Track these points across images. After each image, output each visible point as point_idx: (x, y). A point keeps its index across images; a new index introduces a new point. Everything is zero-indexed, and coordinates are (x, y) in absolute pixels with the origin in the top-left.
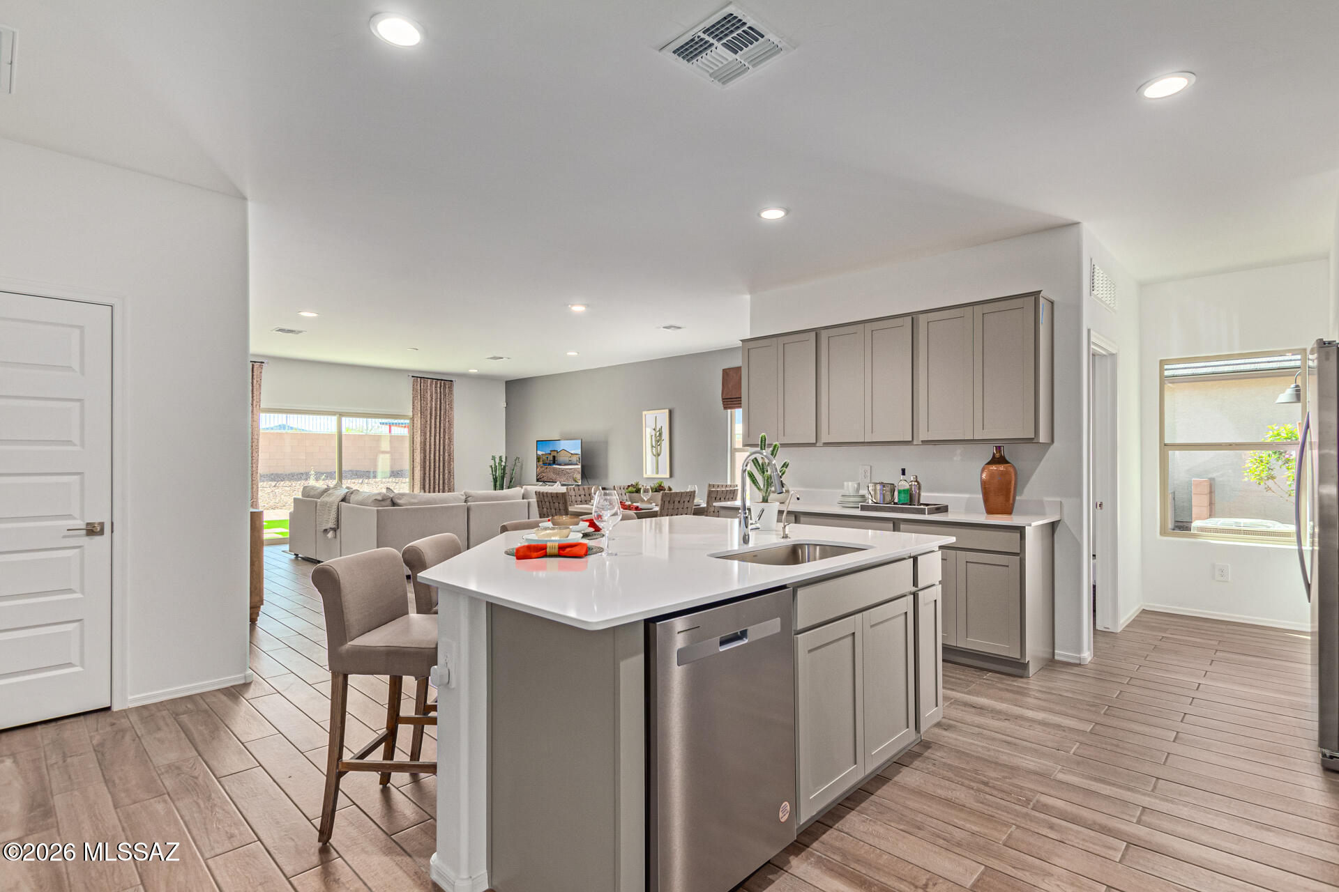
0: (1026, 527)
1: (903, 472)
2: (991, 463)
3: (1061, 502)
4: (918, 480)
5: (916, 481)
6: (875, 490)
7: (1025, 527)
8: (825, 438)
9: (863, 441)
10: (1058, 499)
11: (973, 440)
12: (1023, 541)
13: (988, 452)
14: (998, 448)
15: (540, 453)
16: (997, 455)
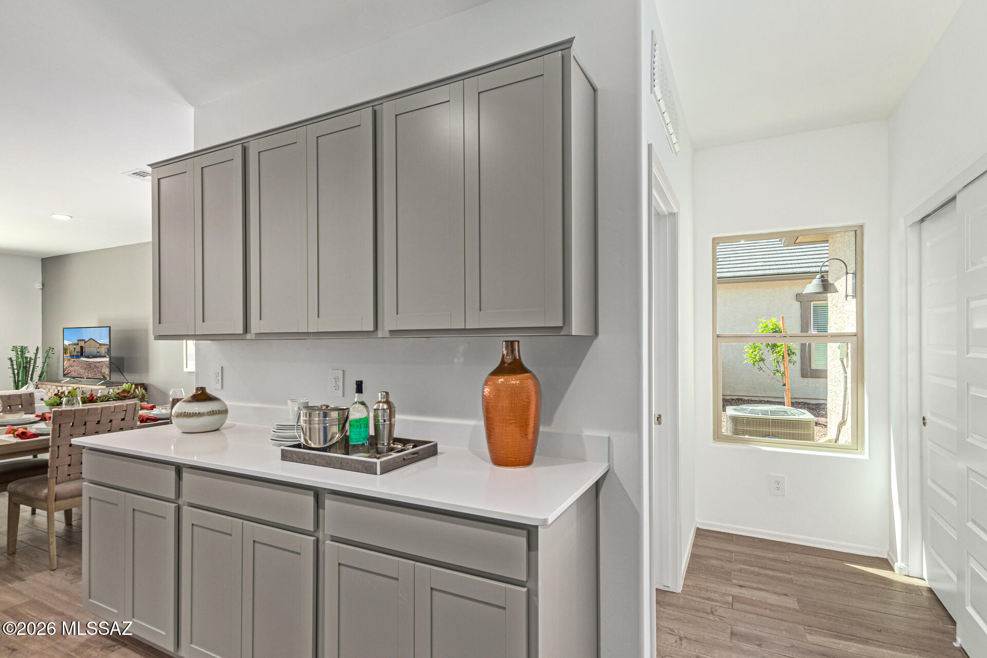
0: (540, 529)
1: (359, 388)
2: (498, 372)
3: (609, 438)
4: (391, 399)
5: (387, 402)
6: (310, 422)
7: (537, 527)
8: (256, 326)
9: (306, 331)
10: (605, 434)
11: (465, 329)
12: (532, 554)
13: (497, 352)
14: (510, 345)
15: (67, 343)
16: (509, 359)
